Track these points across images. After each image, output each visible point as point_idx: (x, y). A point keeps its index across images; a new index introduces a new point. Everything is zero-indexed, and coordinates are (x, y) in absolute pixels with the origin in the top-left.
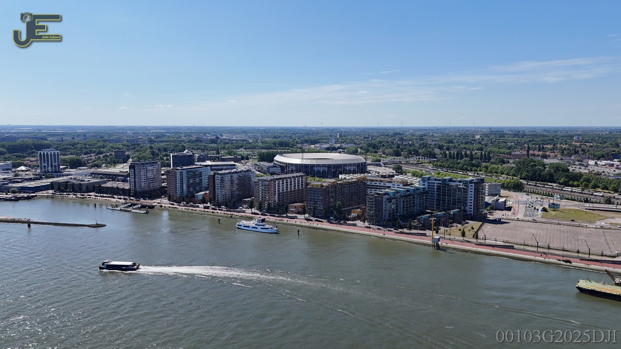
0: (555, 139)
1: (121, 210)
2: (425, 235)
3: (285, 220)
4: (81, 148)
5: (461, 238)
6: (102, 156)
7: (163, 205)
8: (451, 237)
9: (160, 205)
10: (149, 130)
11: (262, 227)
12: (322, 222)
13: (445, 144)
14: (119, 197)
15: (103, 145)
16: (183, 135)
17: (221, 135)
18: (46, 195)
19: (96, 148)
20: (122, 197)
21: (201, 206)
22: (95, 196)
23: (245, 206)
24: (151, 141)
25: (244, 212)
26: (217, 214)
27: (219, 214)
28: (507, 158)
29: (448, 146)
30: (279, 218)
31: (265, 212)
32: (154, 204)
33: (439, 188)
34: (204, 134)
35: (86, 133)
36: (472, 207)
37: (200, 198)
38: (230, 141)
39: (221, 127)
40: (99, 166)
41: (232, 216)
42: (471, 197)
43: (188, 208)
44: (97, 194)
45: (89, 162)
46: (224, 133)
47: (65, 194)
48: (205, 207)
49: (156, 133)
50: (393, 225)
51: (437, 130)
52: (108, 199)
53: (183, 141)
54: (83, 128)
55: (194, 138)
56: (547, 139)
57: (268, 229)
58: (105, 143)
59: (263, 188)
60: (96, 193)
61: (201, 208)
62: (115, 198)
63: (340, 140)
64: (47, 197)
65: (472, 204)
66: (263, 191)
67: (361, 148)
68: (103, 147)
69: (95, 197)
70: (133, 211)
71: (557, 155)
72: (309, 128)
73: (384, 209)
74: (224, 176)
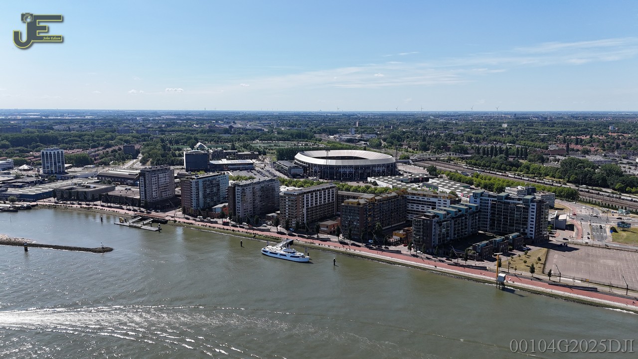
0: (589, 129)
1: (130, 226)
2: (484, 268)
3: (317, 243)
4: (88, 141)
5: (529, 274)
6: (110, 150)
7: (178, 220)
8: (518, 272)
9: (173, 219)
10: (159, 116)
11: (292, 255)
12: (359, 246)
13: (474, 136)
14: (128, 207)
15: (112, 136)
16: (195, 122)
17: (234, 122)
18: (48, 204)
19: (104, 140)
20: (131, 208)
21: (220, 221)
22: (102, 206)
23: (269, 223)
24: (162, 131)
25: (268, 230)
26: (238, 232)
27: (241, 233)
28: (545, 154)
29: (477, 138)
30: (310, 241)
31: (293, 232)
32: (167, 218)
33: (493, 206)
34: (217, 122)
35: (95, 120)
36: (534, 230)
37: (219, 211)
38: (245, 131)
39: (234, 112)
40: (106, 164)
41: (255, 236)
42: (533, 218)
43: (205, 224)
44: (104, 204)
45: (96, 158)
46: (237, 119)
47: (69, 202)
48: (225, 224)
49: (167, 119)
50: (444, 254)
51: (459, 116)
52: (115, 210)
53: (195, 130)
54: (92, 113)
55: (206, 126)
56: (580, 128)
57: (298, 257)
58: (113, 134)
59: (290, 203)
60: (103, 202)
61: (220, 224)
62: (123, 209)
63: (360, 130)
64: (49, 207)
65: (534, 226)
66: (289, 207)
67: (385, 140)
68: (112, 139)
69: (101, 208)
70: (144, 227)
71: (598, 150)
72: (325, 113)
73: (433, 234)
74: (245, 188)
